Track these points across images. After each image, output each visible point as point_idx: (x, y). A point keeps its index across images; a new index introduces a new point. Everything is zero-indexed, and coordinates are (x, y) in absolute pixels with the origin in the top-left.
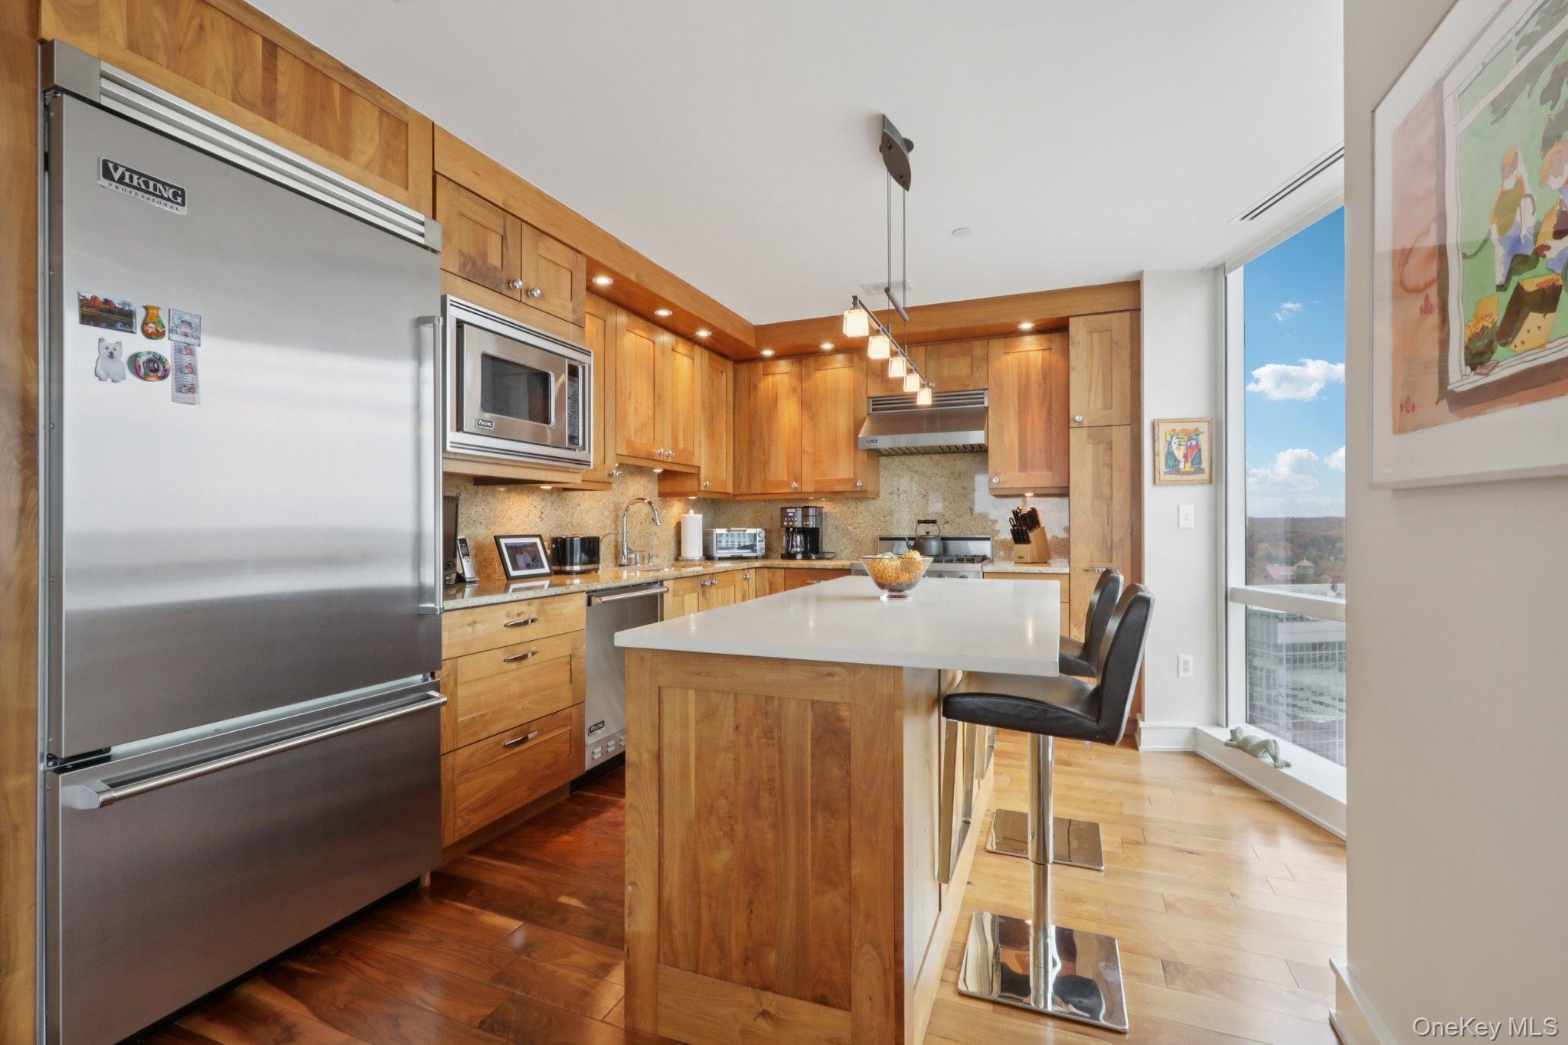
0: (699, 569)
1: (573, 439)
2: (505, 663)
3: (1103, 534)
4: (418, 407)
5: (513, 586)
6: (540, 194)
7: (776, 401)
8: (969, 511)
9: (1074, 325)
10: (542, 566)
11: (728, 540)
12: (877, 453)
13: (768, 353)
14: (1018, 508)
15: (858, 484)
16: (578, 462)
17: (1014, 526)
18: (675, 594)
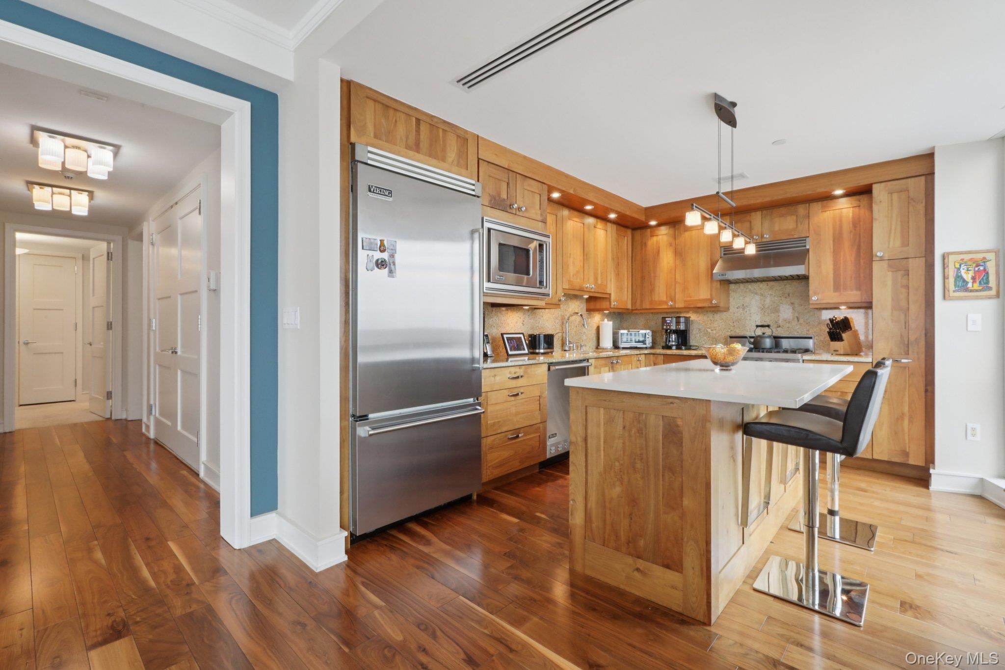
0: (610, 354)
1: (541, 282)
2: (509, 397)
3: (901, 335)
4: (472, 268)
5: (510, 359)
6: (525, 157)
7: (658, 253)
8: (796, 319)
9: (876, 189)
10: (524, 349)
11: (629, 337)
12: (727, 283)
13: (653, 223)
14: (834, 317)
15: (713, 302)
16: (544, 294)
17: (830, 329)
18: (595, 367)
